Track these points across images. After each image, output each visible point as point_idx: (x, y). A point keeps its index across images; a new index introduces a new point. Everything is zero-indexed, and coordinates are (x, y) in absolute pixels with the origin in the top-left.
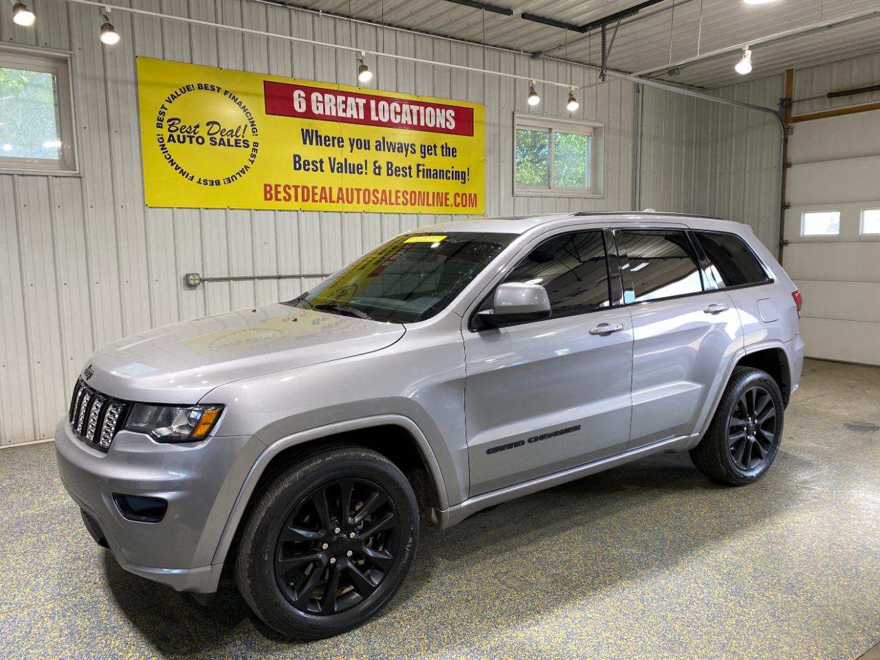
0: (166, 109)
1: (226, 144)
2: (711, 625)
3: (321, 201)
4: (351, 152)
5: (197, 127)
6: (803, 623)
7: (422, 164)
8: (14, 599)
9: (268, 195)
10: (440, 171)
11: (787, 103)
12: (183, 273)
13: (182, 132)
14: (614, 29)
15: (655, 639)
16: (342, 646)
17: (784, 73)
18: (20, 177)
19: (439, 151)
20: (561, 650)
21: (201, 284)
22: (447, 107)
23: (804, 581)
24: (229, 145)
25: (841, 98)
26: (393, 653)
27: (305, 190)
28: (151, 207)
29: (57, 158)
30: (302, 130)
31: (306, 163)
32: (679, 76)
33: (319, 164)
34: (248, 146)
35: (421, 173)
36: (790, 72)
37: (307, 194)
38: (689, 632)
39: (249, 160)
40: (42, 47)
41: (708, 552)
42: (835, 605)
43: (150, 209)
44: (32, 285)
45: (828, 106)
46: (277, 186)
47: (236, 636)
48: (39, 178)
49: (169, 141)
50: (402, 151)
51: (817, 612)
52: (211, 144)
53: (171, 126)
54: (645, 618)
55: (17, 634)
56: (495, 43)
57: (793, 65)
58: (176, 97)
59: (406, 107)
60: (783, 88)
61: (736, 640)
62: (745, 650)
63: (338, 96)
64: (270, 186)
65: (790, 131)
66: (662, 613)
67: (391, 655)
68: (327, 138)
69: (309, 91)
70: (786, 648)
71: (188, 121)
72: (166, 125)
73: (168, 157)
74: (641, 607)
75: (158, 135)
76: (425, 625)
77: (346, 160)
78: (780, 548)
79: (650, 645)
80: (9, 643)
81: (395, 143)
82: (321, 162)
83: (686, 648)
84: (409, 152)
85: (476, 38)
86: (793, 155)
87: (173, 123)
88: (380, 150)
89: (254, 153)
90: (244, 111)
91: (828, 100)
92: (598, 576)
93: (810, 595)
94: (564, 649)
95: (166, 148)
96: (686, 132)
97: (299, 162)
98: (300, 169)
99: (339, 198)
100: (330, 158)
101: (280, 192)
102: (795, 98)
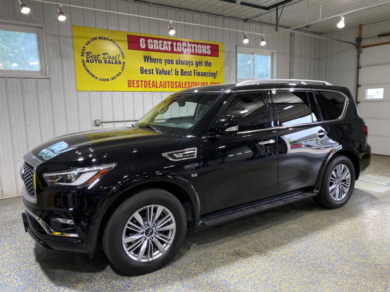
0: (85, 48)
1: (111, 63)
2: (330, 273)
3: (152, 87)
4: (165, 65)
5: (99, 55)
6: (371, 272)
7: (196, 70)
8: (29, 261)
9: (130, 85)
10: (204, 73)
11: (359, 40)
12: (94, 120)
13: (92, 58)
14: (282, 8)
15: (306, 279)
16: (170, 281)
17: (358, 26)
18: (24, 79)
19: (203, 64)
20: (265, 284)
21: (101, 124)
22: (207, 45)
23: (371, 254)
24: (112, 63)
25: (384, 37)
26: (192, 285)
27: (146, 82)
28: (79, 91)
29: (39, 71)
30: (144, 56)
31: (146, 70)
32: (311, 28)
33: (151, 71)
34: (121, 63)
35: (196, 74)
36: (361, 26)
37: (147, 84)
38: (321, 276)
39: (121, 70)
40: (32, 22)
41: (328, 241)
42: (385, 265)
43: (79, 92)
44: (29, 126)
45: (378, 41)
46: (133, 81)
47: (124, 277)
48: (31, 79)
49: (87, 62)
50: (187, 65)
51: (377, 267)
52: (105, 63)
53: (87, 55)
54: (301, 270)
55: (31, 276)
56: (228, 16)
57: (362, 22)
58: (89, 43)
59: (189, 45)
60: (357, 33)
61: (341, 279)
62: (346, 284)
63: (159, 41)
64: (131, 81)
65: (360, 53)
66: (308, 268)
67: (191, 286)
68: (155, 60)
69: (147, 39)
70: (364, 283)
71: (94, 53)
72: (85, 55)
73: (86, 69)
74: (299, 265)
75: (82, 59)
76: (205, 273)
77: (163, 69)
78: (359, 239)
79: (304, 282)
80: (28, 280)
81: (184, 61)
82: (152, 70)
83: (319, 283)
84: (190, 65)
85: (219, 14)
86: (362, 63)
87: (88, 54)
88: (178, 64)
89: (123, 67)
90: (119, 48)
91: (378, 38)
92: (279, 251)
93: (373, 260)
94: (266, 283)
95: (85, 65)
96: (313, 53)
97: (143, 70)
98: (143, 73)
99: (160, 86)
100: (156, 68)
101: (135, 84)
102: (363, 37)
